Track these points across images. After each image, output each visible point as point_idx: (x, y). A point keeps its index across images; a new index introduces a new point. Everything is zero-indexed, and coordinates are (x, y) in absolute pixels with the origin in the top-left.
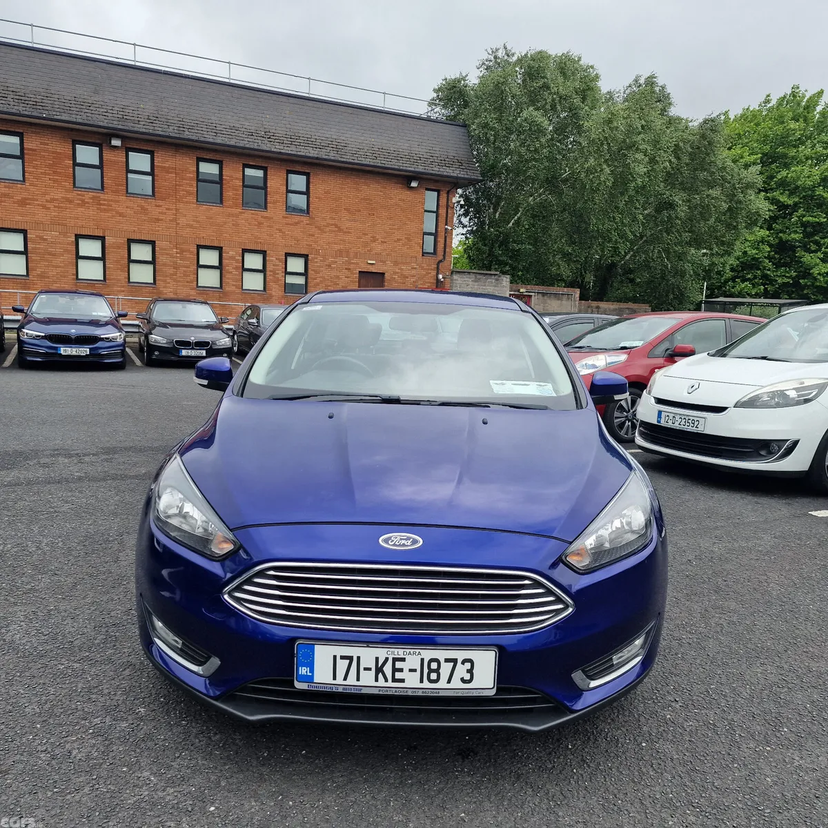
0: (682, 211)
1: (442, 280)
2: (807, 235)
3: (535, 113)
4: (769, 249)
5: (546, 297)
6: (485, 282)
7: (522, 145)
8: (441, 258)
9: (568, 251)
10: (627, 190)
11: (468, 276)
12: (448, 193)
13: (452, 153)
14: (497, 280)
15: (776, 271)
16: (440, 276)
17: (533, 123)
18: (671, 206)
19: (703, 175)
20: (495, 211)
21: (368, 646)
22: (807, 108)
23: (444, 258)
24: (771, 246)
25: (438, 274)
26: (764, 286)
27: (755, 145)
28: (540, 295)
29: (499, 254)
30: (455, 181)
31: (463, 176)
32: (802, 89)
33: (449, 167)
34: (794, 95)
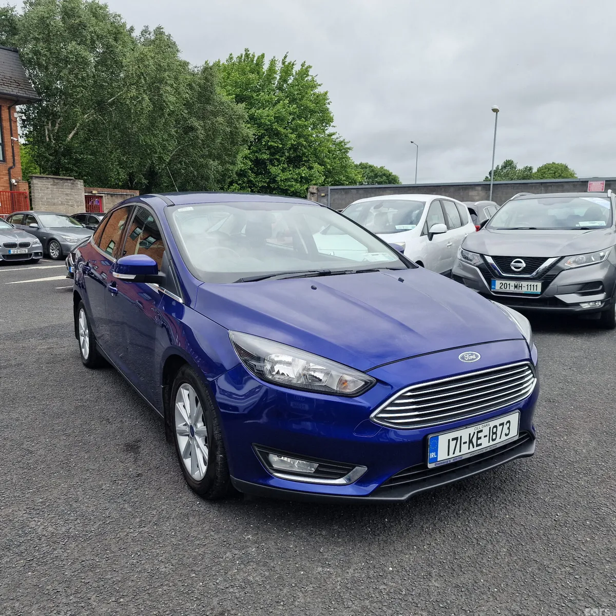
0: (201, 133)
1: (16, 184)
2: (272, 154)
3: (78, 47)
4: (250, 164)
5: (114, 198)
6: (63, 186)
7: (71, 72)
8: (11, 165)
9: (123, 159)
10: (163, 114)
11: (47, 180)
12: (9, 108)
13: (8, 75)
14: (73, 184)
15: (257, 178)
16: (14, 181)
17: (78, 55)
18: (192, 129)
19: (209, 108)
20: (53, 125)
21: (467, 428)
22: (257, 64)
23: (14, 164)
24: (251, 161)
25: (10, 179)
26: (251, 189)
27: (230, 88)
28: (109, 196)
29: (65, 162)
30: (15, 98)
31: (22, 95)
32: (251, 52)
33: (8, 86)
34: (247, 55)
